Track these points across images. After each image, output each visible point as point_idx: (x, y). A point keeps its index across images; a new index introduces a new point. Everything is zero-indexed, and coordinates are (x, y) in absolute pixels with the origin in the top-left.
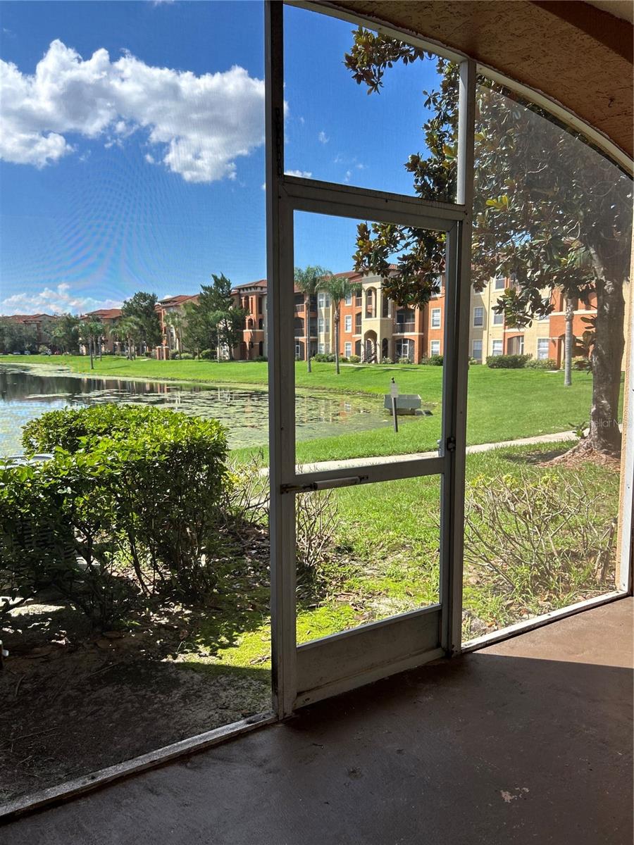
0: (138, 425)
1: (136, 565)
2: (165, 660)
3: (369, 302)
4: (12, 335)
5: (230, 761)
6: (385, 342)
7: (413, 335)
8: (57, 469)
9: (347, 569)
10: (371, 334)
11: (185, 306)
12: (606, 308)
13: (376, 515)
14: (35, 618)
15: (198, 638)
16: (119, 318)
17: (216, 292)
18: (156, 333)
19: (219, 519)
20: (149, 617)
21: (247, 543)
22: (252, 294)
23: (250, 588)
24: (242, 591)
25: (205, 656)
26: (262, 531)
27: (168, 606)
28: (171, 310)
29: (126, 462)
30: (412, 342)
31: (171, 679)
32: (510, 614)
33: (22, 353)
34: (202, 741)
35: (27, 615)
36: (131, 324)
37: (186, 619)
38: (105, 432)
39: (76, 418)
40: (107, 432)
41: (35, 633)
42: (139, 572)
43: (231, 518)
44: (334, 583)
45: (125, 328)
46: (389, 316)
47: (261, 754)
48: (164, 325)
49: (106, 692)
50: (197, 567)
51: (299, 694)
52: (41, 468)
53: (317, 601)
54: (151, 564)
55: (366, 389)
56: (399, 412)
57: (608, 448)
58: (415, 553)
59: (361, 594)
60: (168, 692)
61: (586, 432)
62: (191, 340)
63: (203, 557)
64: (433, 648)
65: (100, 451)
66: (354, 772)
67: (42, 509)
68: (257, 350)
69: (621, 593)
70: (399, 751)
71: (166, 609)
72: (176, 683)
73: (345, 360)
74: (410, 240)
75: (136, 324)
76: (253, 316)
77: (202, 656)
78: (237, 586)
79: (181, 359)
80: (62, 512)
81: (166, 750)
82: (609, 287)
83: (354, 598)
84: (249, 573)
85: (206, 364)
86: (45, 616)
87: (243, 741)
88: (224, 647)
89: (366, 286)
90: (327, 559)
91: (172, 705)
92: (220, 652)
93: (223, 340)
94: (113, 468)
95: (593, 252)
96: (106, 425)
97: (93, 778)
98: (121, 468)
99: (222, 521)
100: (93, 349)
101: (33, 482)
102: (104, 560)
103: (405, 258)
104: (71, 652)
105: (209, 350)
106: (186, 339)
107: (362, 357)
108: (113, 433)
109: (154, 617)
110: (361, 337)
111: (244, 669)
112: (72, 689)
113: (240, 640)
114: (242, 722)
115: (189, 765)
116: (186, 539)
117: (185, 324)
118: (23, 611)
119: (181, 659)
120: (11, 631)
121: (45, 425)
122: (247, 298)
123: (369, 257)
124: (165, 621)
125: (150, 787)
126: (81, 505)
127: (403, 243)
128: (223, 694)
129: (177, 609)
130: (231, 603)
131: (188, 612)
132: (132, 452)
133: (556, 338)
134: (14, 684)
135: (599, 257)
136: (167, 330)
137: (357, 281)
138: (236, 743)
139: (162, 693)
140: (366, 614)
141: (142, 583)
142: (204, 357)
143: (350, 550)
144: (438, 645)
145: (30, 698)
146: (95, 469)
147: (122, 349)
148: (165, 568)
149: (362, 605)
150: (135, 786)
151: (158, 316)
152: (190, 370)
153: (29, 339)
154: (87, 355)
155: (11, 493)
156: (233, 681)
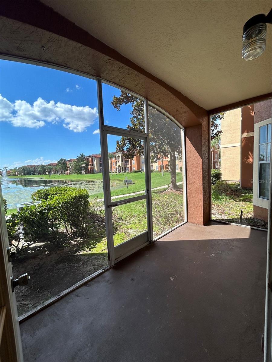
0: (64, 192)
1: (66, 229)
2: (76, 254)
3: (118, 159)
4: (27, 170)
5: (99, 282)
6: (123, 168)
7: (129, 166)
8: (42, 205)
9: (122, 223)
10: (119, 166)
11: (73, 161)
12: (172, 158)
13: (127, 209)
14: (38, 247)
15: (85, 246)
16: (56, 165)
17: (81, 158)
18: (66, 168)
19: (87, 214)
20: (71, 242)
21: (95, 219)
22: (90, 158)
23: (97, 231)
24: (95, 232)
25: (88, 251)
26: (99, 216)
27: (76, 239)
28: (70, 162)
29: (62, 202)
30: (129, 167)
31: (79, 259)
32: (162, 230)
33: (30, 175)
34: (91, 278)
35: (35, 246)
36: (60, 166)
37: (81, 242)
38: (55, 194)
39: (47, 191)
40: (56, 194)
41: (38, 252)
42: (67, 230)
43: (90, 213)
44: (119, 227)
45: (58, 167)
46: (123, 162)
47: (107, 278)
48: (68, 166)
49: (60, 266)
50: (83, 227)
51: (115, 259)
52: (38, 206)
53: (115, 232)
54: (70, 228)
55: (119, 179)
56: (128, 184)
57: (175, 189)
58: (137, 217)
59: (126, 229)
60: (78, 263)
61: (170, 186)
62: (75, 169)
63: (85, 224)
64: (147, 242)
65: (55, 200)
66: (133, 279)
67: (38, 217)
68: (92, 171)
69: (185, 222)
70: (143, 271)
71: (76, 240)
72: (80, 260)
73: (113, 172)
74: (129, 144)
75: (61, 166)
76: (91, 163)
77: (87, 251)
78: (94, 231)
79: (73, 174)
80: (44, 217)
81: (80, 282)
82: (172, 154)
83: (124, 231)
84: (97, 227)
85: (80, 175)
86: (40, 246)
87: (102, 275)
88: (92, 248)
89: (117, 155)
90: (116, 221)
91: (80, 267)
92: (92, 250)
93: (83, 169)
94: (59, 204)
95: (168, 146)
96: (55, 192)
97: (59, 295)
98: (61, 204)
99: (88, 214)
100: (50, 173)
101: (35, 210)
102: (57, 228)
103: (128, 148)
104: (49, 255)
105: (80, 172)
106: (74, 169)
107: (118, 171)
108: (58, 194)
109: (72, 242)
110: (117, 167)
111: (99, 253)
112: (50, 266)
113: (96, 245)
114: (101, 270)
115: (87, 285)
116: (80, 220)
117: (74, 166)
118: (34, 245)
119: (81, 253)
120: (31, 252)
121: (38, 193)
122: (89, 159)
123: (119, 148)
124: (75, 243)
125: (77, 295)
126: (50, 214)
127: (127, 145)
128: (94, 261)
129: (79, 239)
130: (93, 236)
131: (82, 240)
132: (64, 199)
133: (160, 166)
134: (32, 268)
135: (170, 147)
136: (69, 167)
137: (115, 154)
138: (100, 276)
139: (77, 264)
140: (128, 234)
141: (68, 233)
142: (79, 173)
143: (122, 218)
144: (148, 241)
145: (37, 271)
146: (54, 205)
147: (58, 172)
148: (74, 228)
149: (126, 232)
150: (72, 296)
151: (67, 164)
152: (75, 177)
153: (32, 171)
154: (48, 174)
155: (28, 213)
156: (96, 257)
